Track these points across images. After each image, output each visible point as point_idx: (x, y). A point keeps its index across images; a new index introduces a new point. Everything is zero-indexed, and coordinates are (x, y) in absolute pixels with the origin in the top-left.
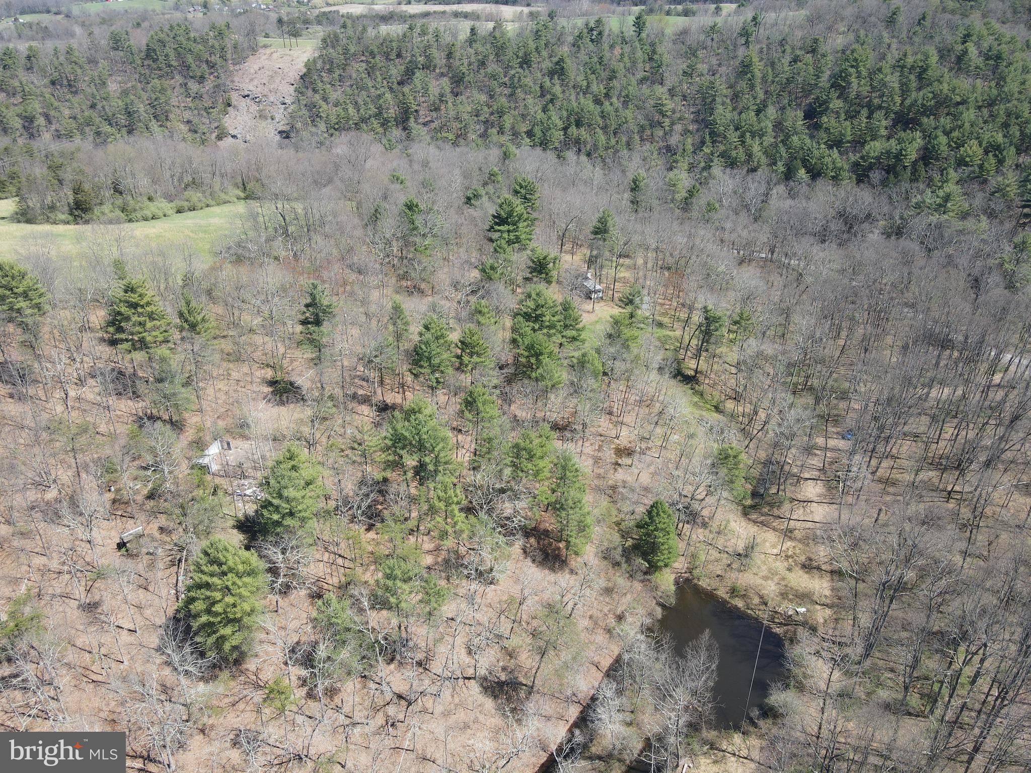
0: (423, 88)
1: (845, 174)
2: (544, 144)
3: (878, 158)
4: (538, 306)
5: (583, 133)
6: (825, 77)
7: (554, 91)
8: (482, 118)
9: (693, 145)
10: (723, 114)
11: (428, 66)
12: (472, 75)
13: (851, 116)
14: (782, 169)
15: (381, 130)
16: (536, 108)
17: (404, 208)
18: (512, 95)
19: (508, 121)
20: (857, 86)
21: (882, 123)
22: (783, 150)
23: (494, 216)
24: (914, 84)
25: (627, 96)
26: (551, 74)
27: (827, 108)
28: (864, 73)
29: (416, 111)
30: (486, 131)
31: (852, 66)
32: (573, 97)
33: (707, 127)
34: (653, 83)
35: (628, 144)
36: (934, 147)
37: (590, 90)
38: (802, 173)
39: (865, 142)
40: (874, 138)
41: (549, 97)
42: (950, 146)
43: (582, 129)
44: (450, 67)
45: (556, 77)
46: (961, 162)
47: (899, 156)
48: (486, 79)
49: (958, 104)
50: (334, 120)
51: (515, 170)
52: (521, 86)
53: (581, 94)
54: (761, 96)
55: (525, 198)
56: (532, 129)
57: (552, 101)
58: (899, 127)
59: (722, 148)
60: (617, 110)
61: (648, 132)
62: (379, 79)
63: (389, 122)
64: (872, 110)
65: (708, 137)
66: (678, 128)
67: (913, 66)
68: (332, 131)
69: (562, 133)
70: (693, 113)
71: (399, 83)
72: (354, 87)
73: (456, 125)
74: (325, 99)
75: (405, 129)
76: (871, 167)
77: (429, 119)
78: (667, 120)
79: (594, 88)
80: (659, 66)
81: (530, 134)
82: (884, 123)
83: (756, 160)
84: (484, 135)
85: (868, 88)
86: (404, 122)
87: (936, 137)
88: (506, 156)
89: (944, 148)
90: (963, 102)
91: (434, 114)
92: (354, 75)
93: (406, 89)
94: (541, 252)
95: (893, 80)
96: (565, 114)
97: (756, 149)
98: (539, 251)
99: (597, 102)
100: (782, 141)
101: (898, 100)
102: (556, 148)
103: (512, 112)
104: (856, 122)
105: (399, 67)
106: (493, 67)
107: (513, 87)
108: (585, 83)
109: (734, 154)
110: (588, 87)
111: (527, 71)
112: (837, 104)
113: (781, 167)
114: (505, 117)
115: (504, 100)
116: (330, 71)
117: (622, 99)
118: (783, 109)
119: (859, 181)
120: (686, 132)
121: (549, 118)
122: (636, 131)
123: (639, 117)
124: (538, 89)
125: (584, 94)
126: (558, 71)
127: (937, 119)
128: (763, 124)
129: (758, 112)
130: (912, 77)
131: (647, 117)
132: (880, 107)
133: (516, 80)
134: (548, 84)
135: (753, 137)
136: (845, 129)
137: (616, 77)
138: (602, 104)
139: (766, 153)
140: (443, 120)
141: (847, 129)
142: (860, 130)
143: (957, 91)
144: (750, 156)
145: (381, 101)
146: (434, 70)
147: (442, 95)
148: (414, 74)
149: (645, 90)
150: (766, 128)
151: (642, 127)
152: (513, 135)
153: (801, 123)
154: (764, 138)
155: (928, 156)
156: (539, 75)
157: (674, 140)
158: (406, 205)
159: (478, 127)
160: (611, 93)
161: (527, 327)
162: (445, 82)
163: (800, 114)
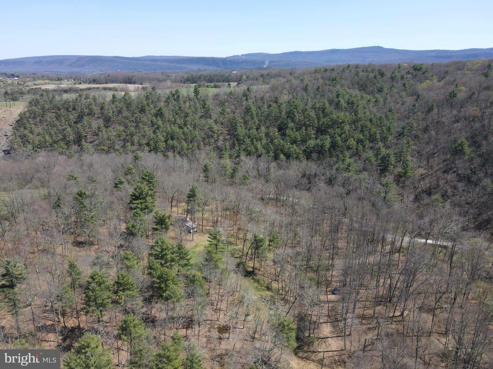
0: (88, 125)
1: (301, 156)
2: (155, 150)
3: (313, 148)
4: (163, 250)
5: (175, 143)
6: (283, 113)
7: (158, 123)
8: (122, 138)
9: (229, 145)
10: (241, 131)
11: (91, 114)
12: (115, 117)
13: (298, 129)
14: (272, 155)
15: (65, 147)
16: (150, 132)
17: (76, 195)
18: (137, 126)
19: (136, 139)
20: (298, 117)
21: (312, 132)
22: (271, 146)
23: (131, 195)
24: (321, 115)
25: (195, 124)
26: (156, 115)
27: (287, 127)
28: (300, 111)
29: (85, 136)
30: (124, 144)
31: (294, 109)
32: (168, 126)
33: (234, 137)
34: (206, 118)
35: (198, 147)
36: (336, 142)
37: (176, 123)
38: (282, 156)
39: (307, 140)
40: (310, 139)
41: (156, 126)
42: (342, 141)
43: (175, 141)
44: (102, 114)
45: (159, 117)
46: (349, 148)
47: (322, 146)
48: (122, 119)
49: (341, 123)
50: (37, 142)
51: (142, 166)
52: (141, 122)
53: (172, 124)
54: (257, 122)
55: (149, 182)
56: (149, 142)
57: (158, 128)
58: (319, 133)
59: (244, 147)
60: (190, 131)
61: (207, 140)
62: (63, 121)
63: (70, 142)
64: (307, 126)
65: (236, 142)
66: (221, 138)
67: (319, 108)
68: (36, 149)
69: (164, 143)
70: (227, 131)
71: (75, 123)
72: (49, 125)
73: (108, 142)
74: (31, 132)
75: (79, 145)
76: (311, 152)
77: (93, 139)
78: (216, 135)
79: (178, 121)
80: (208, 110)
81: (148, 144)
82: (313, 132)
83: (260, 151)
84: (124, 146)
85: (303, 117)
86: (78, 142)
87: (336, 137)
88: (136, 158)
89: (340, 142)
90: (343, 122)
91: (96, 137)
92: (49, 120)
93: (79, 126)
94: (161, 213)
95: (313, 114)
96: (165, 134)
97: (259, 146)
98: (160, 213)
99: (180, 127)
100: (270, 142)
101: (316, 122)
102: (162, 151)
103: (138, 134)
104: (301, 132)
105: (74, 115)
106: (125, 113)
107: (136, 122)
108: (173, 119)
109: (249, 149)
110: (175, 121)
111: (143, 115)
112: (291, 125)
113: (272, 154)
114: (134, 137)
115: (133, 129)
116: (34, 118)
117: (192, 126)
118: (268, 127)
119: (308, 159)
120: (225, 140)
121: (157, 136)
122: (201, 140)
123: (202, 134)
124: (150, 123)
125: (174, 124)
126: (159, 114)
127: (334, 129)
128: (260, 135)
129: (257, 129)
130: (320, 112)
131: (205, 134)
132: (309, 125)
133: (138, 119)
134: (155, 120)
135: (257, 141)
136: (297, 135)
137: (188, 116)
138: (183, 129)
139: (264, 148)
140: (101, 140)
141: (298, 135)
142: (303, 136)
143: (340, 118)
144: (257, 149)
145: (65, 132)
146: (94, 116)
147: (99, 128)
148: (83, 118)
149: (203, 121)
150: (262, 136)
151: (204, 138)
152: (139, 145)
153: (278, 133)
154: (262, 141)
155: (334, 145)
156: (150, 116)
157: (220, 143)
158: (78, 194)
159: (120, 142)
160: (187, 123)
161: (157, 264)
162: (101, 122)
163: (276, 130)
